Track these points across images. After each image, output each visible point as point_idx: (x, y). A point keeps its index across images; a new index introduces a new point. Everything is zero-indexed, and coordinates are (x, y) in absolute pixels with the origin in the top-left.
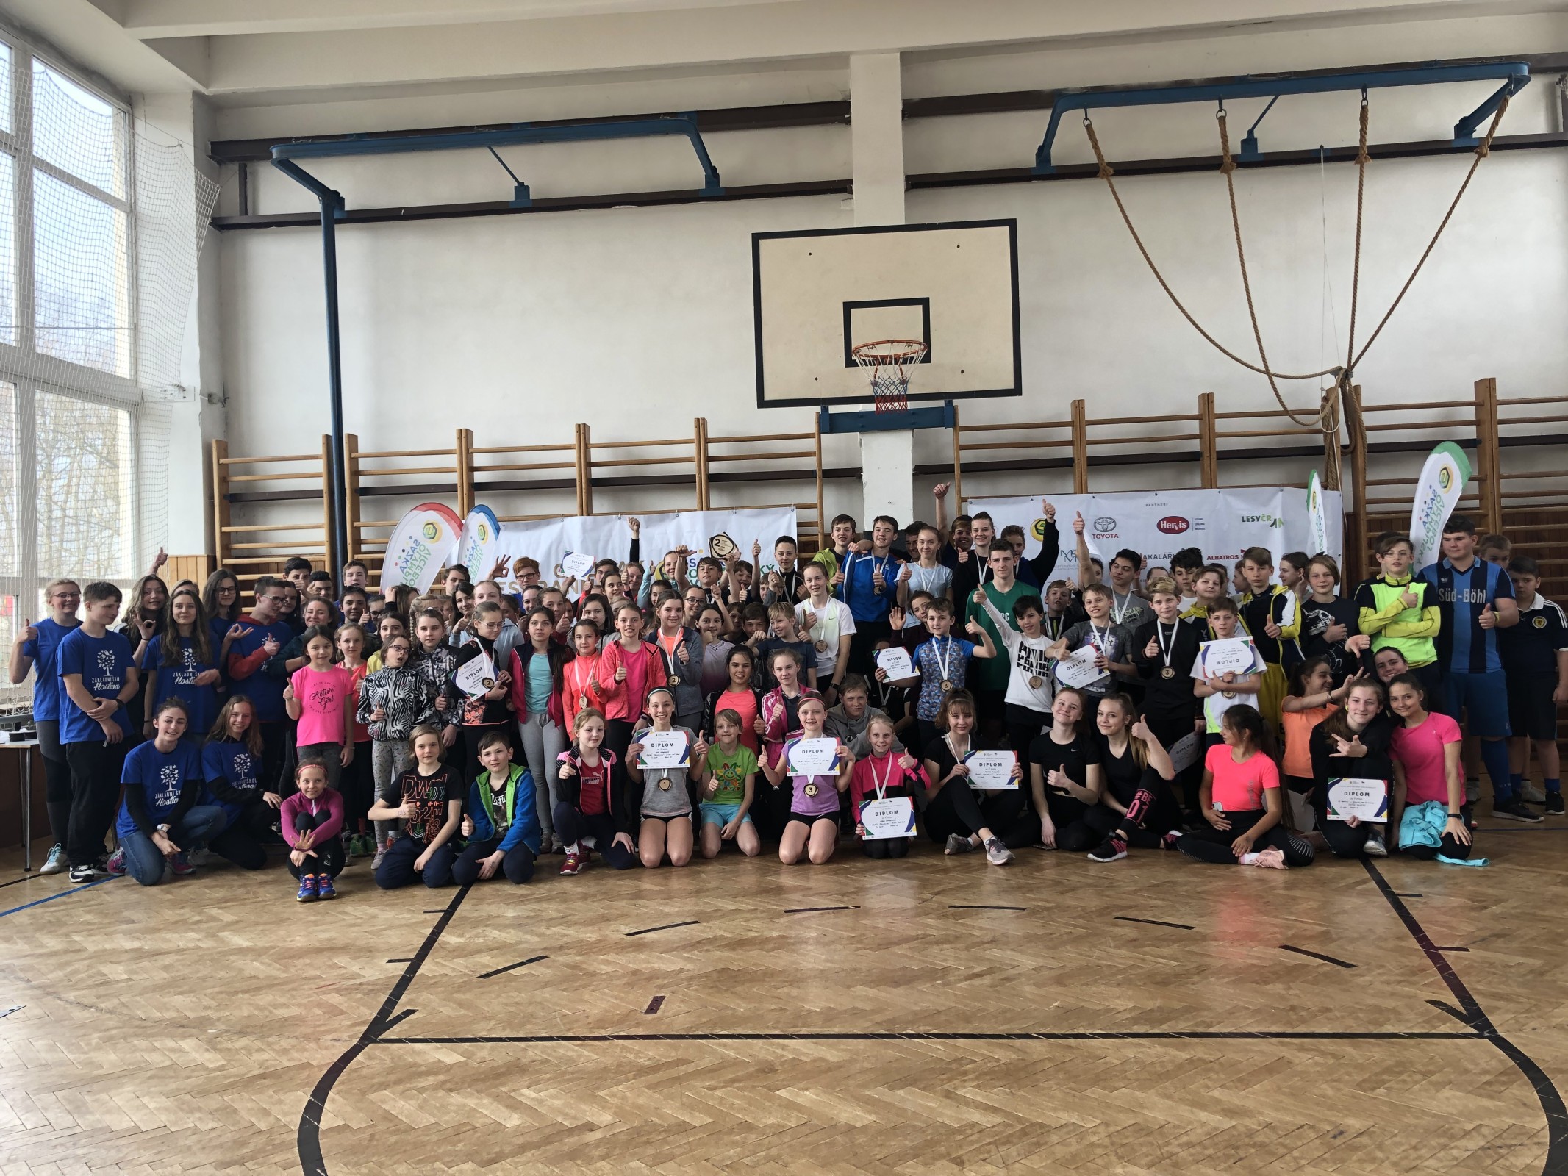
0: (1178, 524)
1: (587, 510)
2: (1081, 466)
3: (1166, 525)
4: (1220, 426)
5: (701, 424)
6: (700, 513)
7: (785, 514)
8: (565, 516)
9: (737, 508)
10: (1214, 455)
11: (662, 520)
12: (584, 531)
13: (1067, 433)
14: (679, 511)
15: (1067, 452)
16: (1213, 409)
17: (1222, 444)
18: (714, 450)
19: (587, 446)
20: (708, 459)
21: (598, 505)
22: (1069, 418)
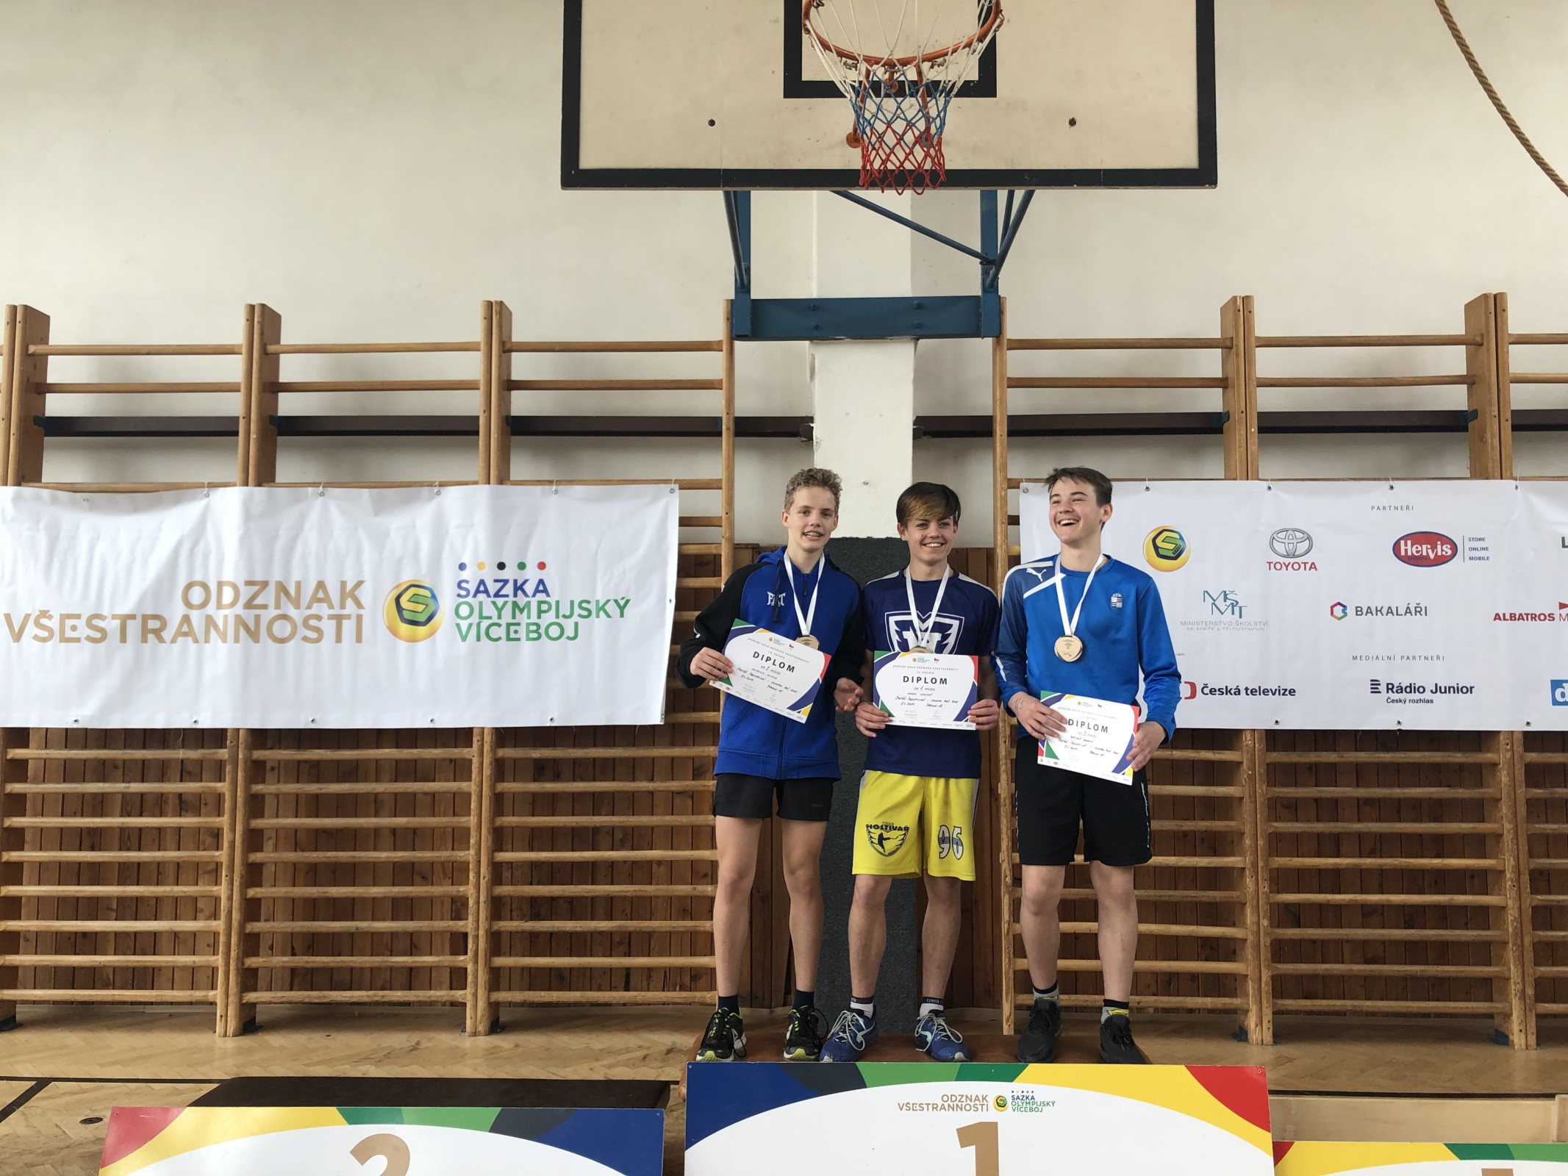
0: (1433, 548)
1: (265, 475)
2: (1243, 430)
3: (1412, 550)
4: (1520, 359)
5: (497, 314)
6: (483, 490)
7: (656, 499)
8: (213, 486)
9: (559, 482)
10: (1503, 420)
11: (408, 501)
12: (248, 516)
13: (1210, 363)
14: (442, 485)
15: (1211, 401)
16: (1505, 323)
17: (1523, 398)
18: (522, 366)
19: (271, 348)
20: (510, 385)
21: (287, 467)
22: (1216, 334)
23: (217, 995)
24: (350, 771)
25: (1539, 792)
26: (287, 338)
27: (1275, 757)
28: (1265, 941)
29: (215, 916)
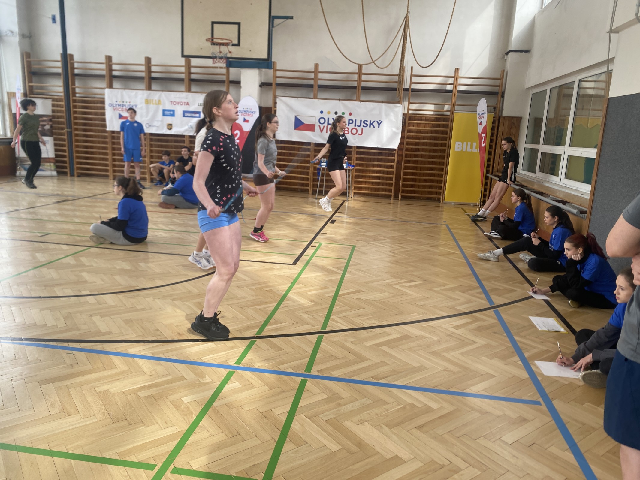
1: (149, 88)
2: (316, 87)
4: (364, 77)
5: (187, 60)
10: (360, 88)
13: (312, 76)
15: (312, 82)
16: (362, 71)
17: (363, 84)
18: (193, 70)
19: (150, 65)
20: (190, 73)
21: (154, 87)
22: (313, 70)
23: (147, 176)
24: (167, 141)
25: (358, 156)
26: (153, 62)
27: (316, 148)
28: (312, 178)
29: (146, 163)
